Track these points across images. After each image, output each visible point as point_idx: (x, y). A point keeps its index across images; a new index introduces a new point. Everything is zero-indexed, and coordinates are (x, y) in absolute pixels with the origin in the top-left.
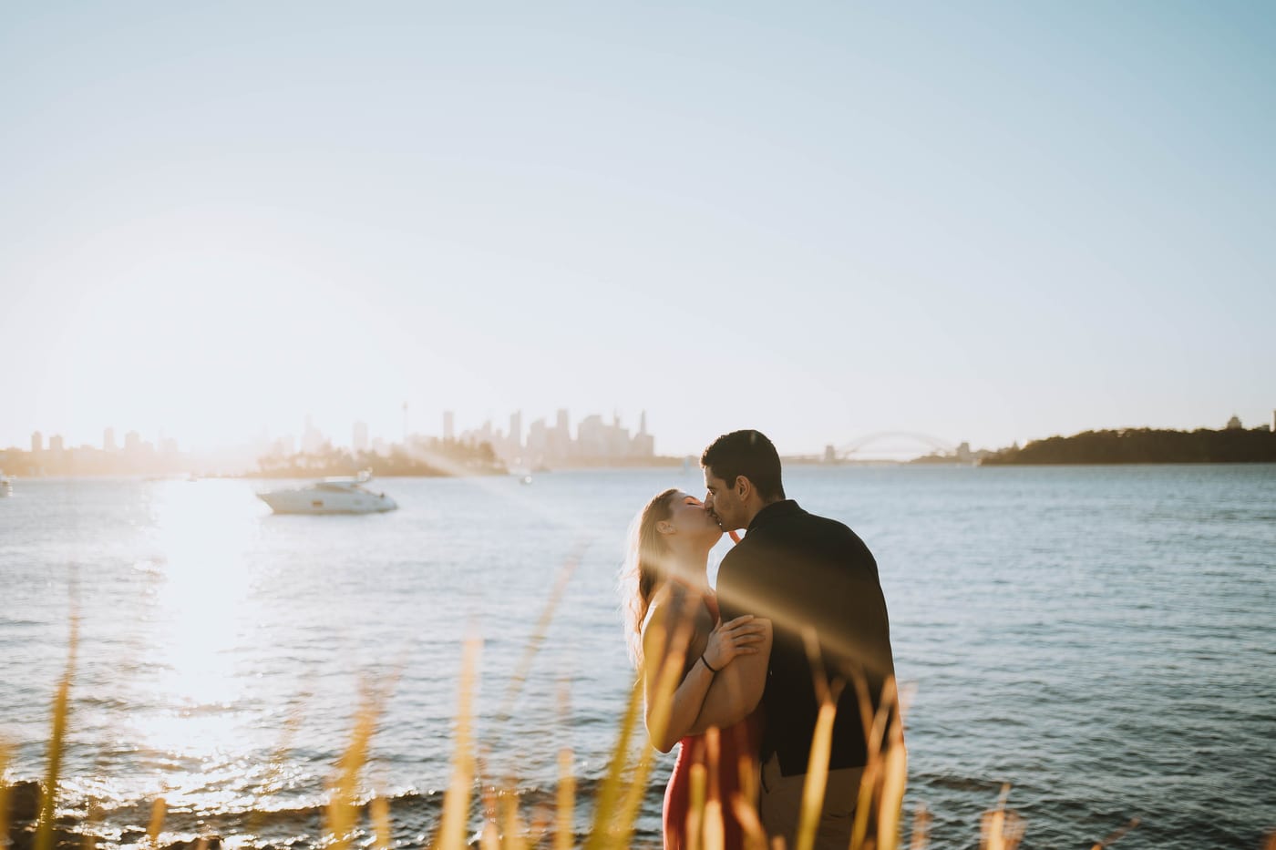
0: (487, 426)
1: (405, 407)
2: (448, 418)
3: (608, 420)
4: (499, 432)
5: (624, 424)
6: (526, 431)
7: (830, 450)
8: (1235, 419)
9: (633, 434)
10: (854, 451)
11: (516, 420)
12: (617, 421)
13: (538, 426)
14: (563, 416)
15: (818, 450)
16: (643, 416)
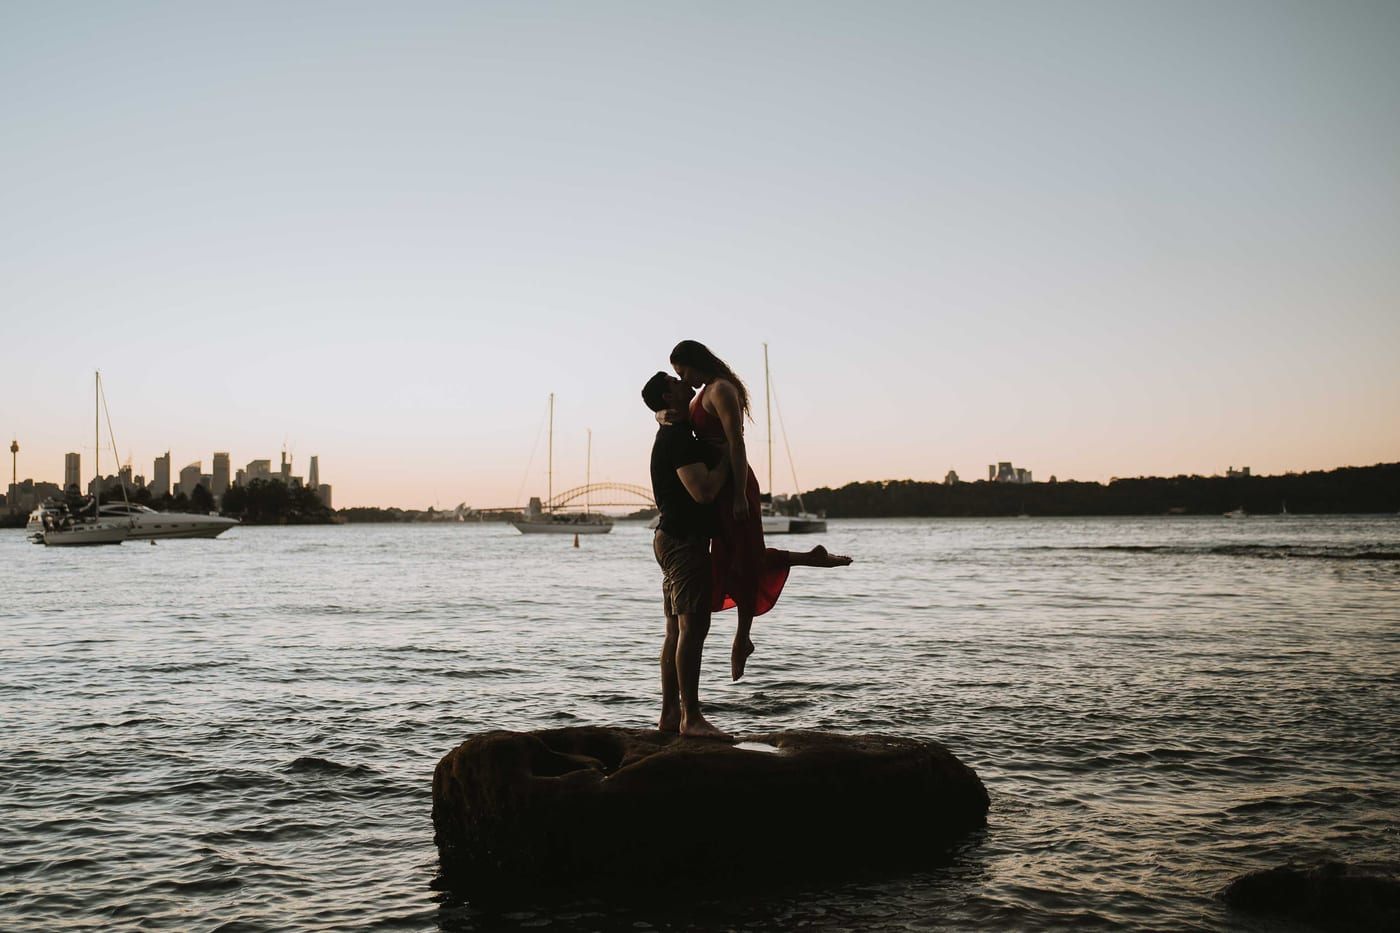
0: (126, 472)
1: (15, 449)
2: (73, 462)
3: (276, 468)
4: (140, 479)
5: (295, 473)
6: (175, 478)
7: (535, 503)
8: (952, 473)
9: (305, 482)
10: (562, 506)
11: (162, 465)
12: (286, 467)
13: (191, 472)
14: (221, 461)
15: (522, 503)
16: (314, 461)
